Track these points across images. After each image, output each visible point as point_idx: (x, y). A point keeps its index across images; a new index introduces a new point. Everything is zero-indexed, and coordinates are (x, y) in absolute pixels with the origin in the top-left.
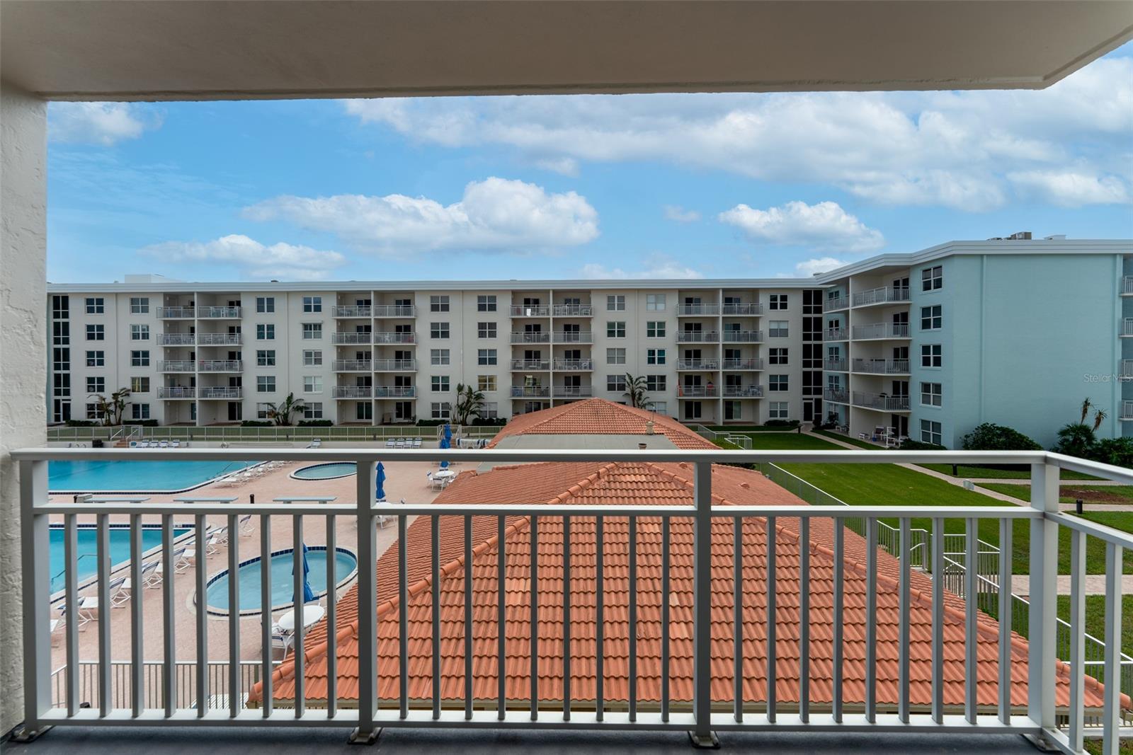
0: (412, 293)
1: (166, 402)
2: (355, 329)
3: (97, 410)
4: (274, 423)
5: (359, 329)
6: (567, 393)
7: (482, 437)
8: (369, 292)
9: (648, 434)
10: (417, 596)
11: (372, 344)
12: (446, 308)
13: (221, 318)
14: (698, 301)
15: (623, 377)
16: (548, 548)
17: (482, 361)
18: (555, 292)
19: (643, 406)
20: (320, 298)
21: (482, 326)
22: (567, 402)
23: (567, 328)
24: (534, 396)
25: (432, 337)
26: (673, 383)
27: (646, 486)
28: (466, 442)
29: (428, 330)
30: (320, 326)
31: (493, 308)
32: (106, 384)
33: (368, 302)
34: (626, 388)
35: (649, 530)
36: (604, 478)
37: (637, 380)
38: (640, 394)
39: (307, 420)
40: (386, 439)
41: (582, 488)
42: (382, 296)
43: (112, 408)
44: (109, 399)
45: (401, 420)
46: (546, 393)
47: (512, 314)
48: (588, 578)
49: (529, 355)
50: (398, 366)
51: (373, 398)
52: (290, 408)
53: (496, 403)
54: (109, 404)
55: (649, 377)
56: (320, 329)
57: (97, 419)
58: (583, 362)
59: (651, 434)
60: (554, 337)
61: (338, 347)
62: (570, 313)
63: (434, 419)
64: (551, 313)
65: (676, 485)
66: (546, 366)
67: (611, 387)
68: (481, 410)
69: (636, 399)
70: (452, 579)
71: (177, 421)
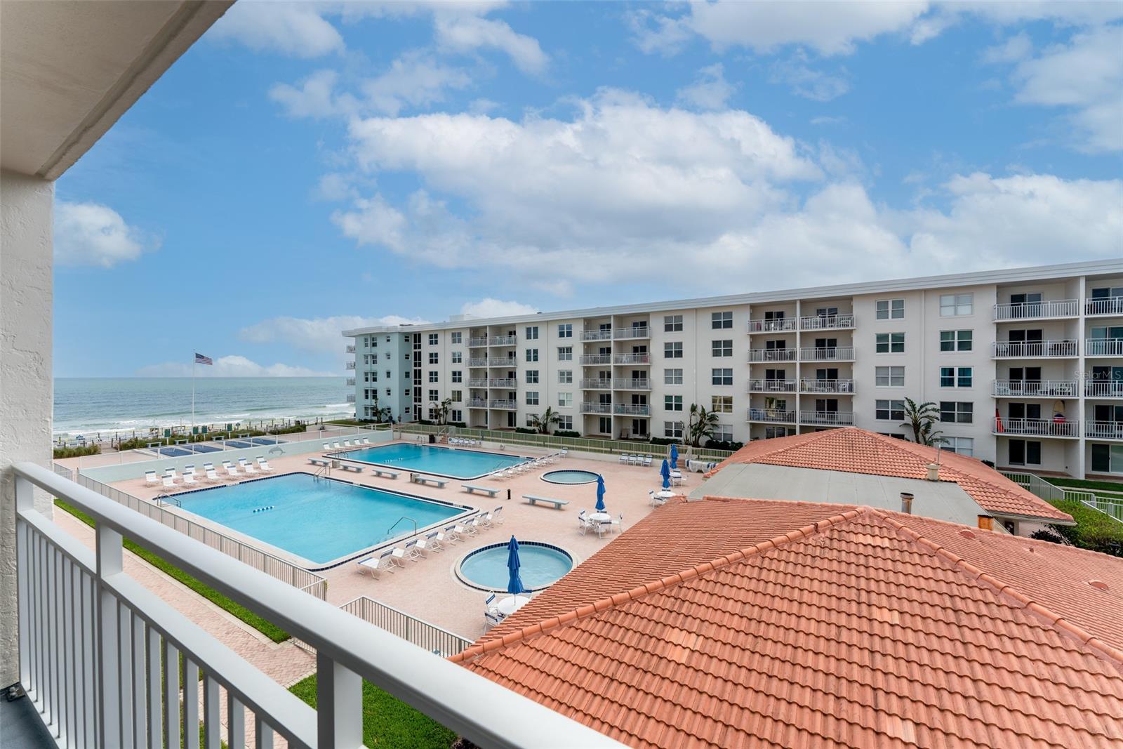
0: (647, 314)
1: (470, 409)
2: (598, 350)
3: (435, 413)
4: (537, 431)
5: (602, 350)
6: (818, 419)
7: (712, 460)
8: (609, 317)
9: (929, 480)
10: (584, 619)
11: (612, 364)
12: (679, 327)
13: (503, 345)
14: (1037, 298)
15: (901, 404)
16: (732, 606)
17: (716, 381)
18: (803, 302)
19: (929, 443)
20: (571, 325)
21: (716, 344)
22: (818, 430)
23: (820, 343)
24: (776, 420)
25: (666, 356)
26: (985, 414)
27: (888, 554)
28: (696, 464)
29: (662, 350)
30: (571, 349)
31: (728, 324)
32: (439, 395)
33: (609, 326)
34: (905, 416)
35: (882, 617)
36: (824, 532)
37: (922, 407)
38: (928, 425)
39: (561, 430)
40: (620, 453)
41: (790, 541)
42: (621, 319)
43: (441, 412)
44: (440, 407)
45: (638, 436)
46: (792, 417)
47: (751, 331)
48: (777, 658)
49: (770, 374)
50: (634, 385)
51: (612, 414)
52: (549, 419)
53: (732, 425)
54: (440, 410)
55: (942, 404)
56: (571, 352)
57: (434, 420)
58: (842, 382)
59: (933, 481)
60: (802, 354)
61: (584, 367)
62: (824, 326)
63: (668, 437)
64: (798, 326)
65: (942, 562)
66: (792, 388)
67: (881, 415)
68: (715, 431)
69: (920, 432)
70: (620, 612)
71: (477, 425)
